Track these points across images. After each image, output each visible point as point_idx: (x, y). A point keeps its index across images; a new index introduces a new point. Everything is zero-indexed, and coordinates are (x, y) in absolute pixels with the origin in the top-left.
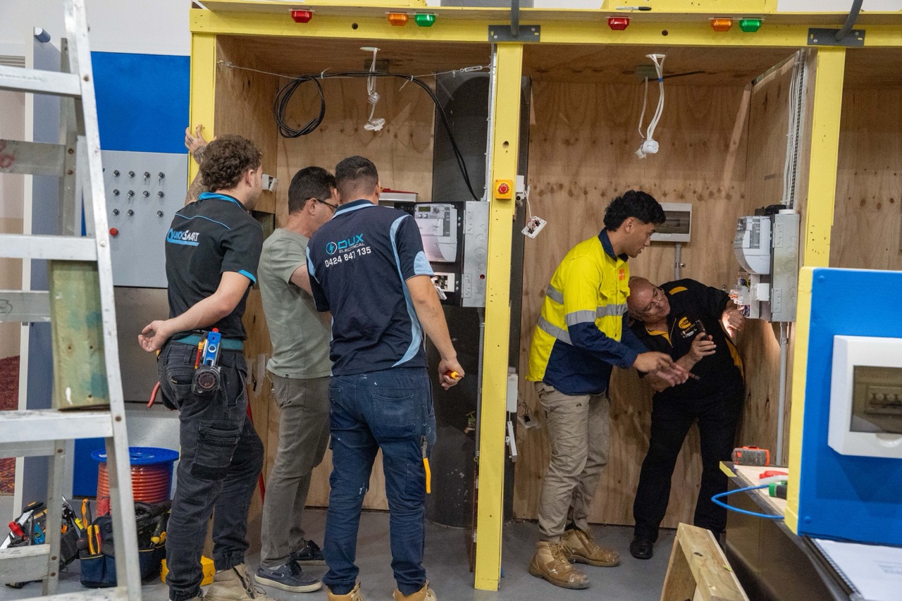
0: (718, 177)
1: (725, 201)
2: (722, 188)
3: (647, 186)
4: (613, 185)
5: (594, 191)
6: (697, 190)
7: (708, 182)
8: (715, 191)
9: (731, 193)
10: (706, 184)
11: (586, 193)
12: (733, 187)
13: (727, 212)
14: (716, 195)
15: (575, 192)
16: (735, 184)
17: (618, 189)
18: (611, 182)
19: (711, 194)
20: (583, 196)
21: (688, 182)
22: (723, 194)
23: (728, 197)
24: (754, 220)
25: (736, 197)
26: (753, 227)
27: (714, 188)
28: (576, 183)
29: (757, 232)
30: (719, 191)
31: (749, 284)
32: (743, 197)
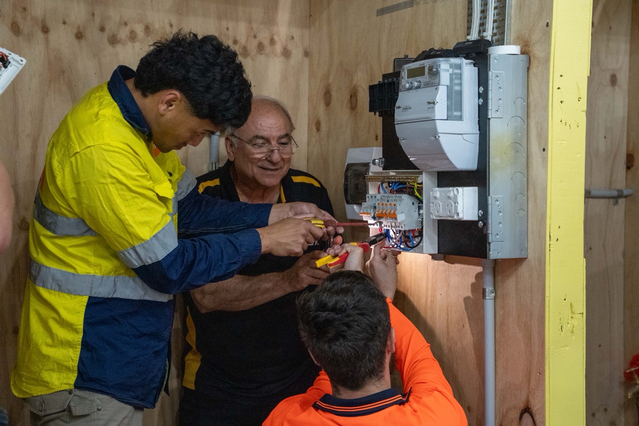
0: (270, 21)
1: (282, 59)
2: (276, 38)
3: (157, 26)
4: (98, 20)
5: (62, 27)
6: (238, 38)
7: (254, 26)
8: (266, 42)
9: (290, 47)
10: (252, 29)
11: (45, 30)
12: (293, 38)
13: (285, 78)
14: (268, 49)
15: (25, 26)
16: (296, 32)
17: (107, 28)
18: (93, 14)
19: (261, 47)
20: (40, 35)
21: (224, 23)
22: (278, 48)
23: (286, 53)
24: (451, 66)
25: (297, 54)
26: (451, 80)
27: (264, 36)
28: (25, 9)
29: (457, 88)
30: (272, 42)
31: (420, 190)
32: (307, 54)
